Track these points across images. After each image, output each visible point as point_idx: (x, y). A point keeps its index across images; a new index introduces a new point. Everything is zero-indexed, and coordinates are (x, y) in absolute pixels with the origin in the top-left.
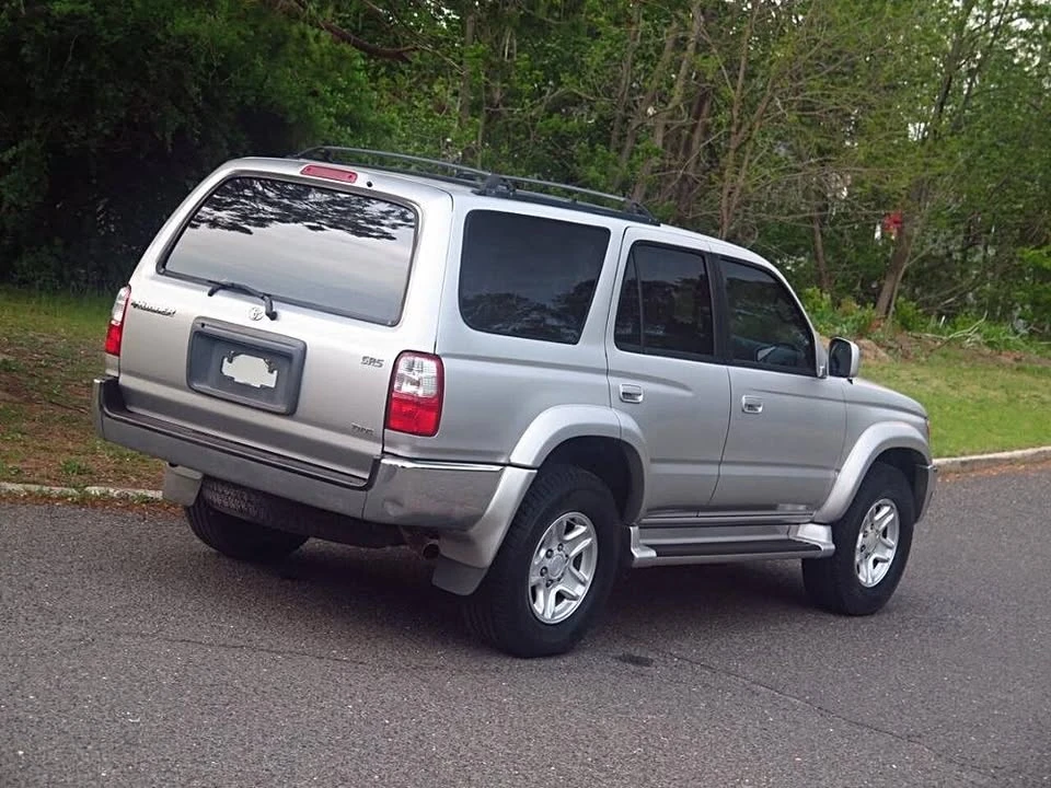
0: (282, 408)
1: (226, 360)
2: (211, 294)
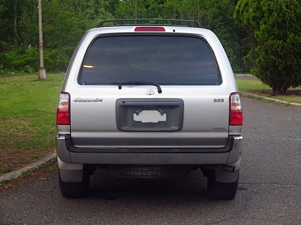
0: (177, 128)
2: (120, 88)
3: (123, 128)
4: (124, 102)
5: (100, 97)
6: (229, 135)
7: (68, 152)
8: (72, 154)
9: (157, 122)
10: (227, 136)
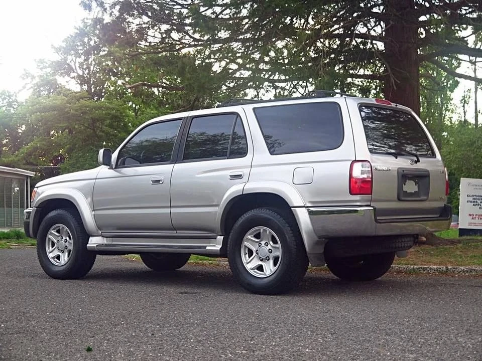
1: (404, 184)
2: (396, 158)
3: (401, 199)
4: (403, 171)
7: (375, 223)
8: (377, 225)
9: (413, 192)
10: (444, 205)
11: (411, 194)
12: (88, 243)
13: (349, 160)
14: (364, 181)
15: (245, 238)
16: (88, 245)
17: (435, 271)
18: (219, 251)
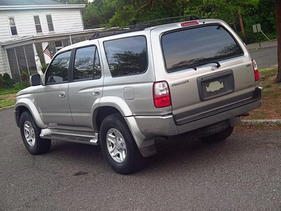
0: (231, 91)
1: (207, 87)
2: (196, 70)
3: (204, 99)
4: (202, 79)
5: (187, 79)
6: (256, 88)
7: (176, 126)
8: (178, 127)
9: (219, 89)
10: (255, 89)
11: (216, 92)
12: (40, 134)
13: (151, 82)
14: (164, 96)
15: (107, 136)
16: (40, 135)
17: (274, 124)
18: (96, 144)
